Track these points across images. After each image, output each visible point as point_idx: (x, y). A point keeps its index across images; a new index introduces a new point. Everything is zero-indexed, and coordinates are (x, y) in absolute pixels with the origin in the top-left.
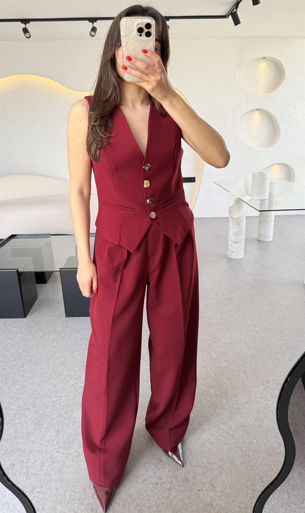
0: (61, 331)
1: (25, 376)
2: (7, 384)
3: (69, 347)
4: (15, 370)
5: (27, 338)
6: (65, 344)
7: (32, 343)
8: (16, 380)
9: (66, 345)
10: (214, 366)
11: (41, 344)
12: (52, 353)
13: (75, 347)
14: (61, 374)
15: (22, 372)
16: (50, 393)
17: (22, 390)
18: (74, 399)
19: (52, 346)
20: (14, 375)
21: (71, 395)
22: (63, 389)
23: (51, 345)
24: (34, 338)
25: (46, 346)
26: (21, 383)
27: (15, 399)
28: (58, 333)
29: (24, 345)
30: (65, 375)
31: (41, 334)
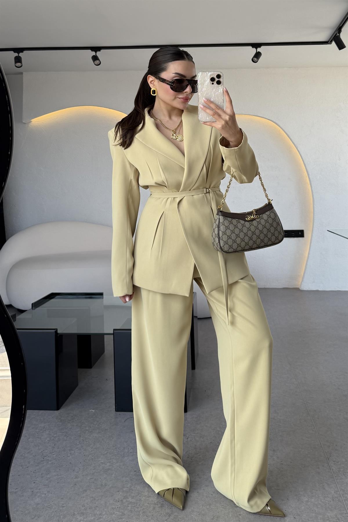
0: (107, 429)
1: (50, 486)
2: (23, 496)
3: (118, 449)
4: (37, 477)
7: (64, 443)
8: (36, 491)
9: (114, 448)
10: (335, 481)
11: (78, 445)
12: (93, 456)
13: (126, 451)
14: (104, 485)
15: (48, 479)
16: (86, 509)
17: (43, 505)
18: (120, 518)
19: (94, 447)
20: (35, 483)
21: (116, 513)
22: (105, 505)
24: (68, 436)
26: (43, 496)
27: (33, 517)
28: (103, 431)
30: (109, 486)
31: (79, 432)
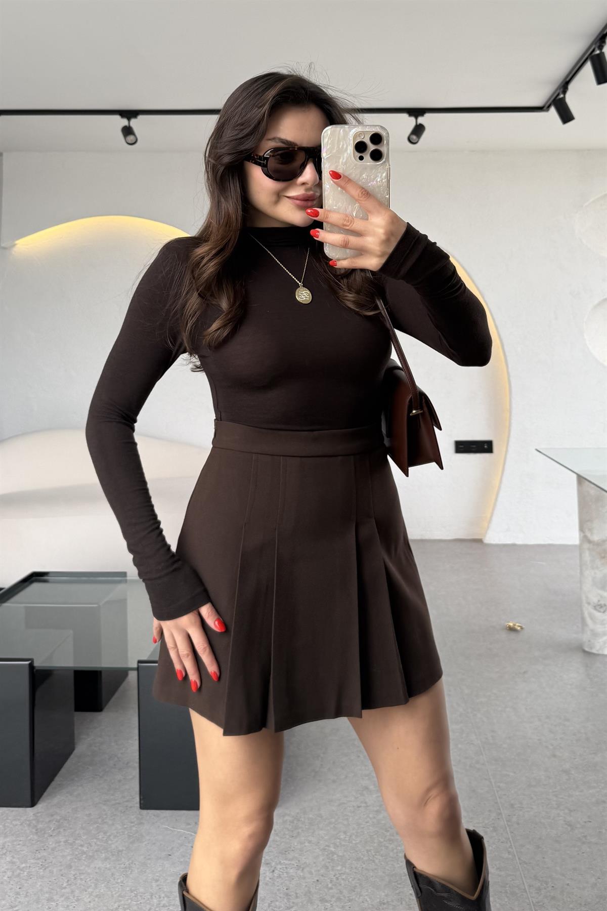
0: (123, 850)
3: (139, 897)
5: (30, 867)
6: (128, 889)
7: (39, 884)
9: (133, 894)
11: (65, 888)
19: (94, 894)
23: (89, 890)
24: (48, 867)
25: (77, 892)
28: (113, 855)
29: (18, 887)
31: (69, 858)
